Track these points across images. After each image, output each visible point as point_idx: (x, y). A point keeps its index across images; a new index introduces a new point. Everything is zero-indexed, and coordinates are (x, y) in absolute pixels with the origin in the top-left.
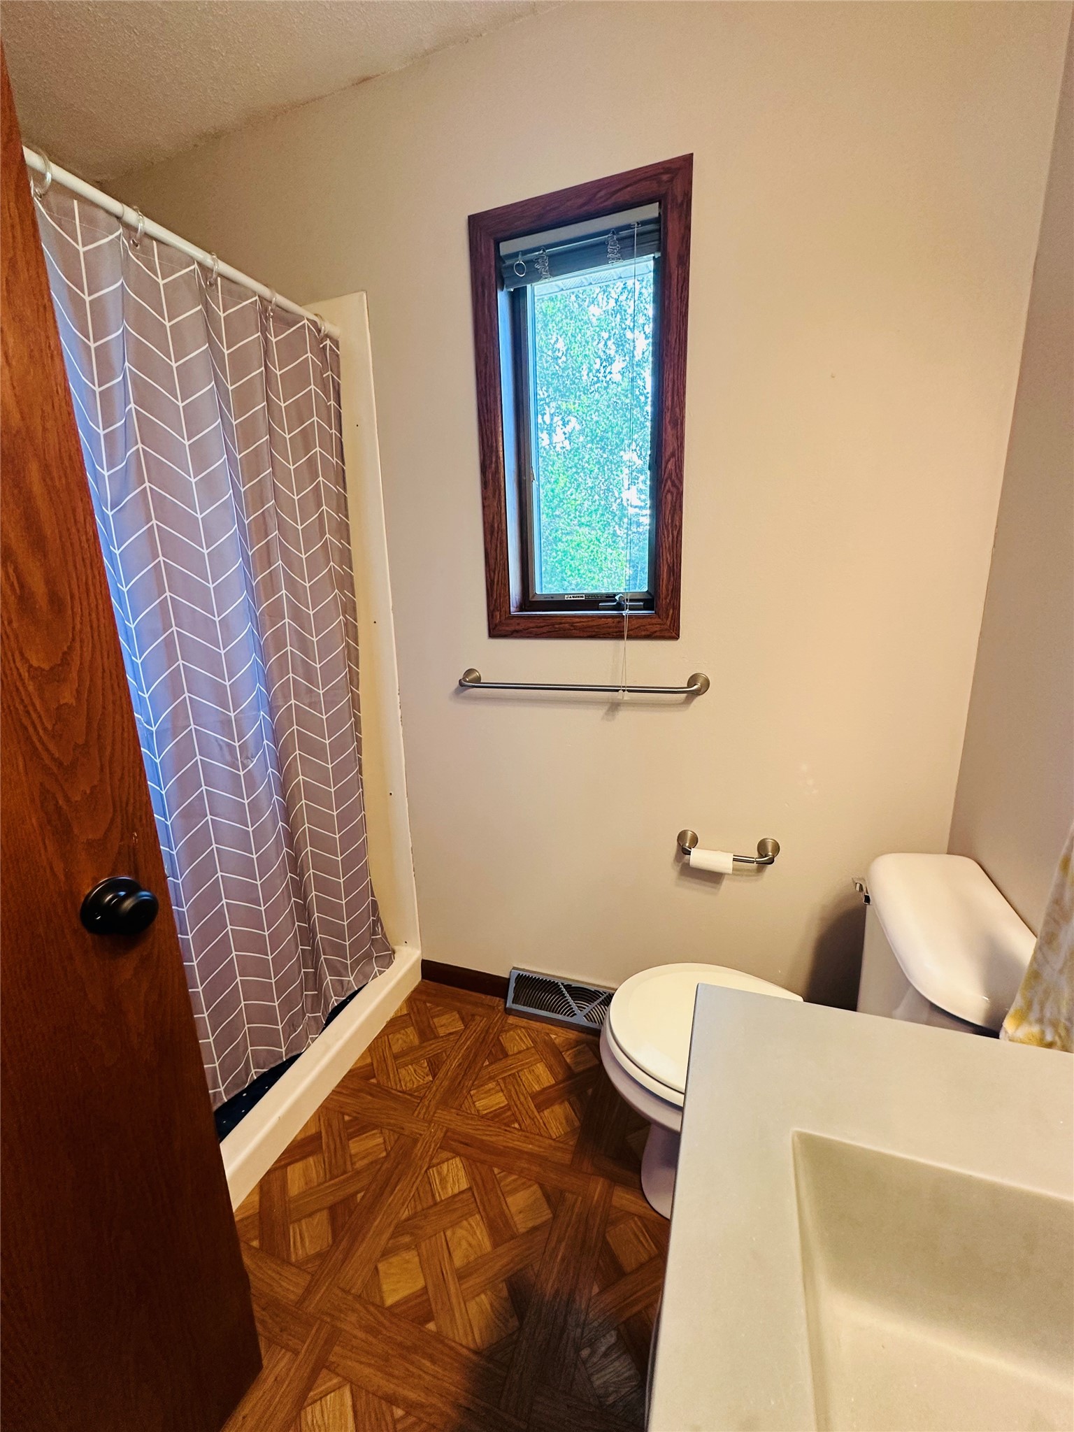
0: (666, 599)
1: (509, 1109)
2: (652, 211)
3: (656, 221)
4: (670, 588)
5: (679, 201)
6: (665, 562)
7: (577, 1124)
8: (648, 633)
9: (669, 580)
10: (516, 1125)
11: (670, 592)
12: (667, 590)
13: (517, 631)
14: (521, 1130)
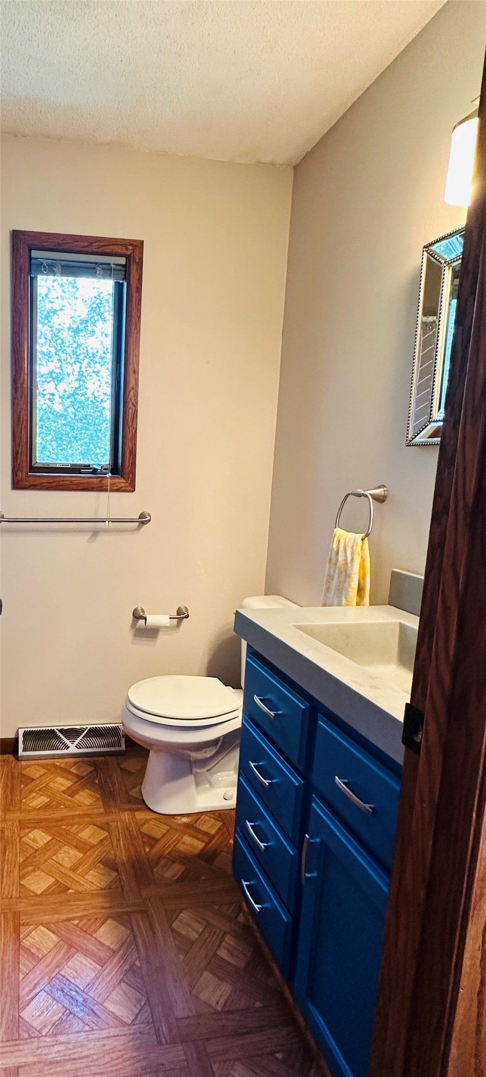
0: (128, 468)
1: (53, 801)
2: (122, 261)
3: (124, 266)
4: (131, 462)
5: (137, 261)
6: (128, 447)
7: (98, 796)
8: (118, 488)
9: (129, 458)
10: (62, 806)
11: (130, 465)
12: (129, 463)
13: (34, 485)
14: (66, 807)
